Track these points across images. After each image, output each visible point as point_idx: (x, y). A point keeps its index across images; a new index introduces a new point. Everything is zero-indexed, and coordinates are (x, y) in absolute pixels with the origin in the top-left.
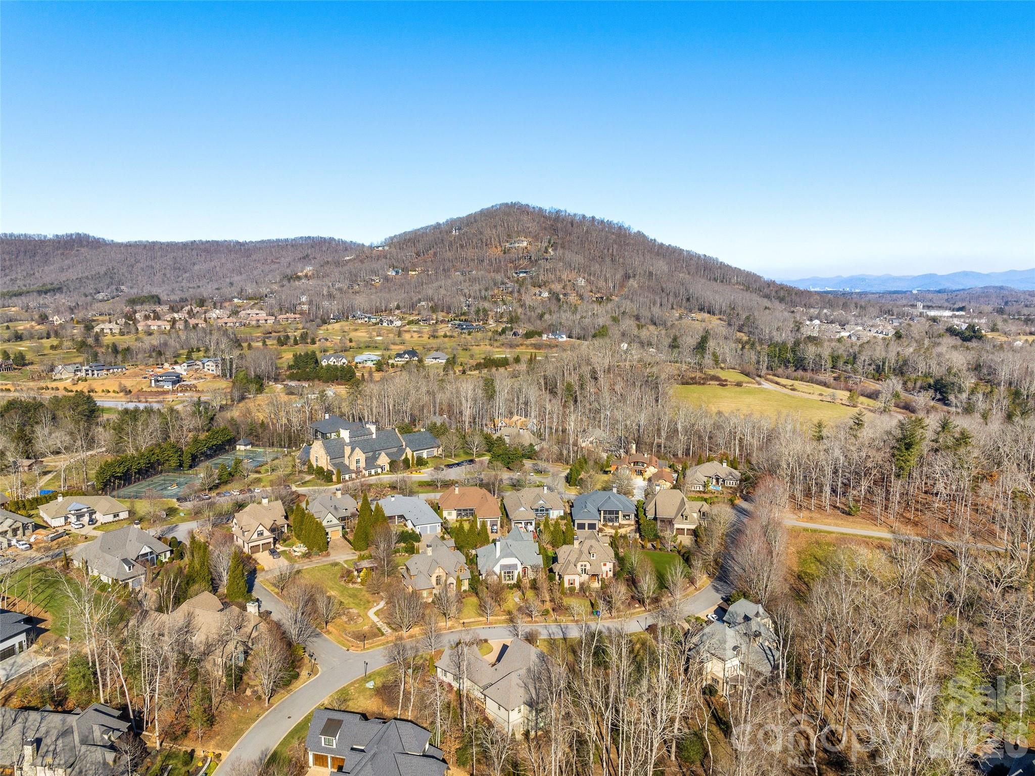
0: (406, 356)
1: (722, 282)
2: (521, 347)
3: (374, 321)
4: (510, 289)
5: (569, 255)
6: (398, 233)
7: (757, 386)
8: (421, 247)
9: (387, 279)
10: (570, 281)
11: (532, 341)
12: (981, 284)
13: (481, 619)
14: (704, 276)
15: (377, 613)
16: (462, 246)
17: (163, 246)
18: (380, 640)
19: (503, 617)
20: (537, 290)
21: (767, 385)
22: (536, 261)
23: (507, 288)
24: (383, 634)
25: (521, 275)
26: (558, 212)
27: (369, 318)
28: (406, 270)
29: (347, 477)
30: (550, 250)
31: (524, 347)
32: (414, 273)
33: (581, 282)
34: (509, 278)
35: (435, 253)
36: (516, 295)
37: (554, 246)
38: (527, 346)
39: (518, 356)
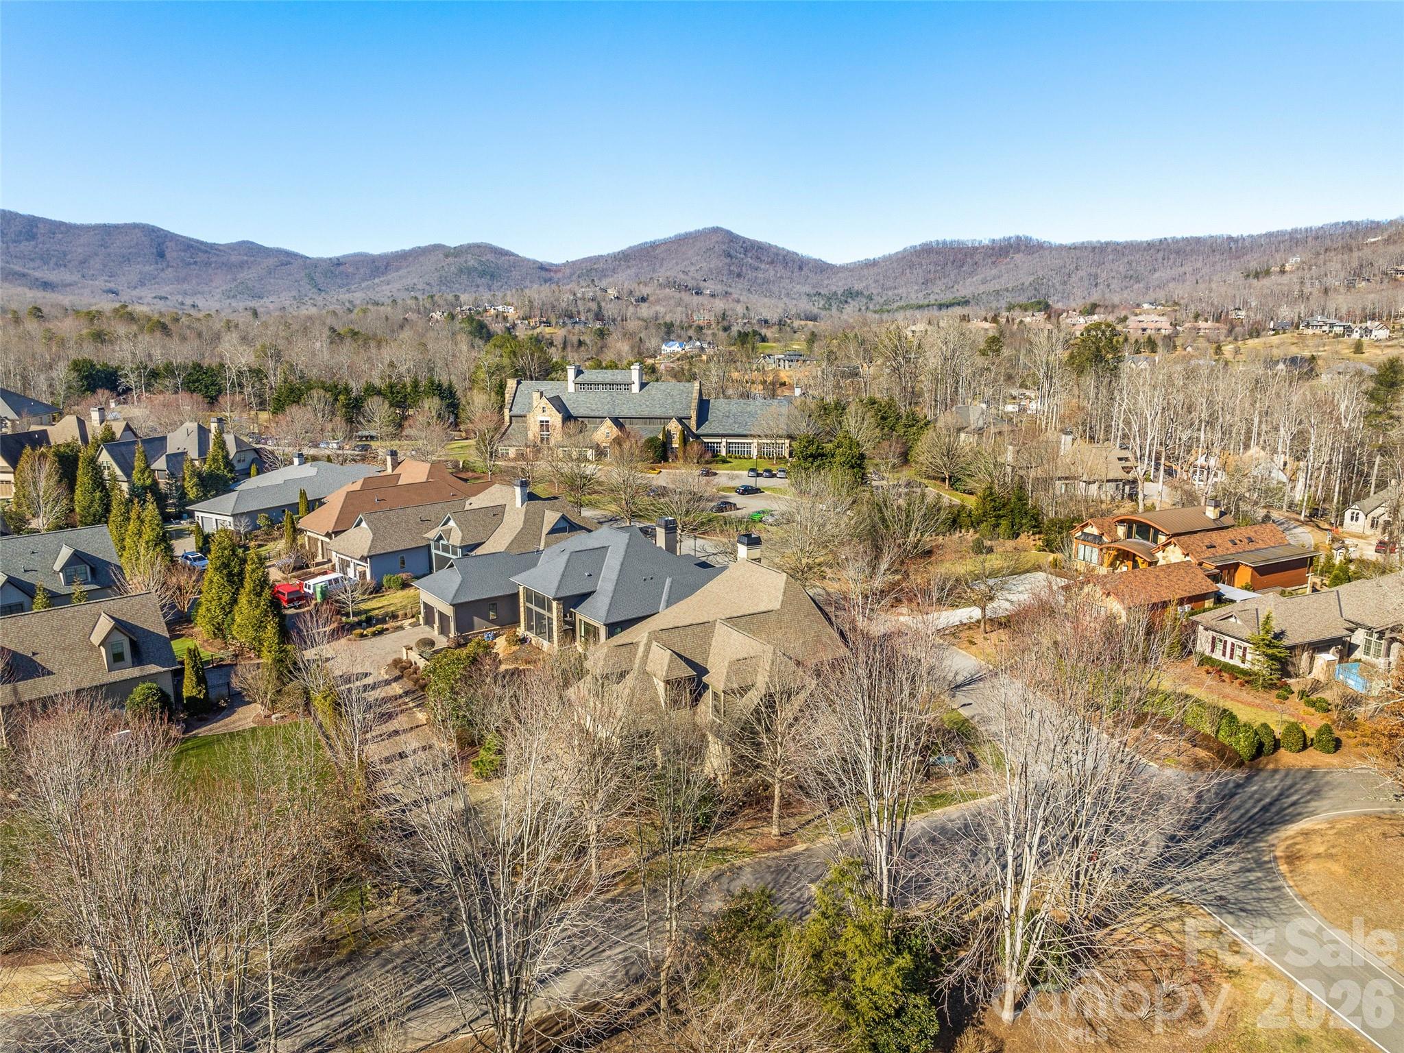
3: (1338, 330)
17: (1119, 248)
27: (1332, 326)
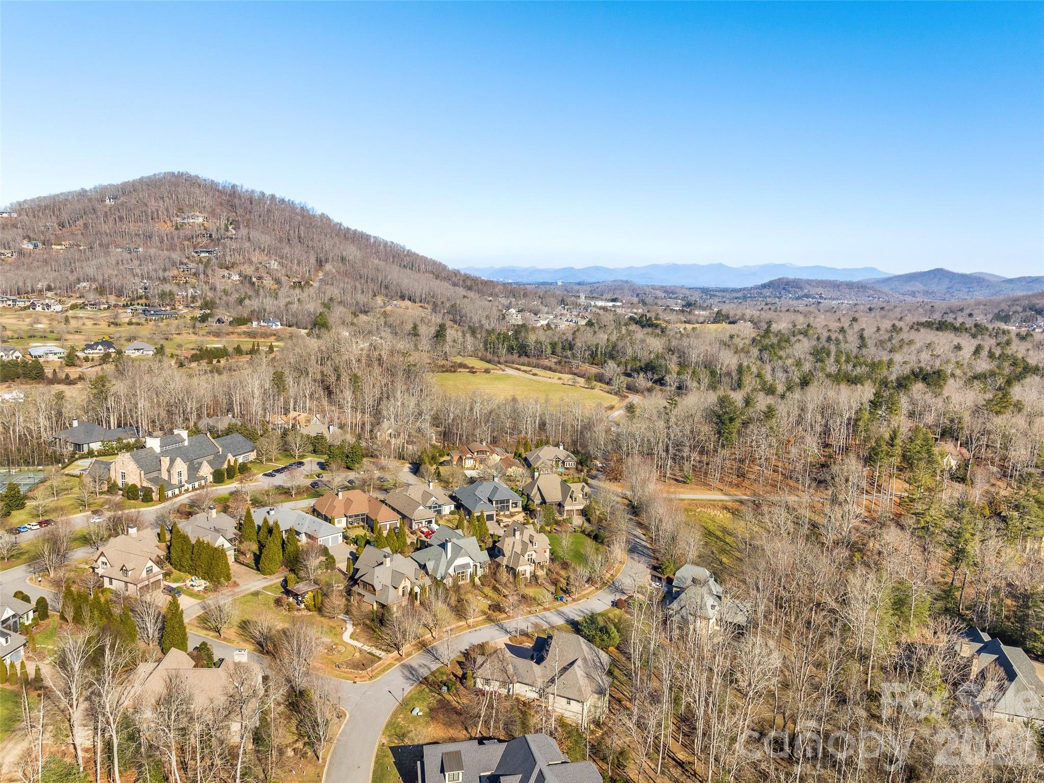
0: (100, 347)
1: (412, 269)
2: (232, 336)
3: (22, 304)
4: (193, 271)
5: (254, 234)
6: (29, 198)
7: (501, 372)
8: (65, 217)
9: (21, 253)
10: (261, 263)
11: (243, 328)
12: (609, 278)
13: (461, 623)
14: (393, 262)
15: (352, 636)
16: (121, 219)
18: (381, 665)
19: (481, 618)
20: (226, 273)
21: (509, 371)
22: (218, 239)
23: (189, 269)
24: (380, 659)
25: (203, 255)
26: (234, 186)
27: (14, 301)
28: (47, 243)
29: (170, 493)
30: (230, 228)
31: (236, 335)
32: (59, 247)
33: (274, 265)
34: (188, 258)
35: (85, 224)
36: (202, 276)
37: (236, 224)
38: (239, 334)
39: (238, 346)
